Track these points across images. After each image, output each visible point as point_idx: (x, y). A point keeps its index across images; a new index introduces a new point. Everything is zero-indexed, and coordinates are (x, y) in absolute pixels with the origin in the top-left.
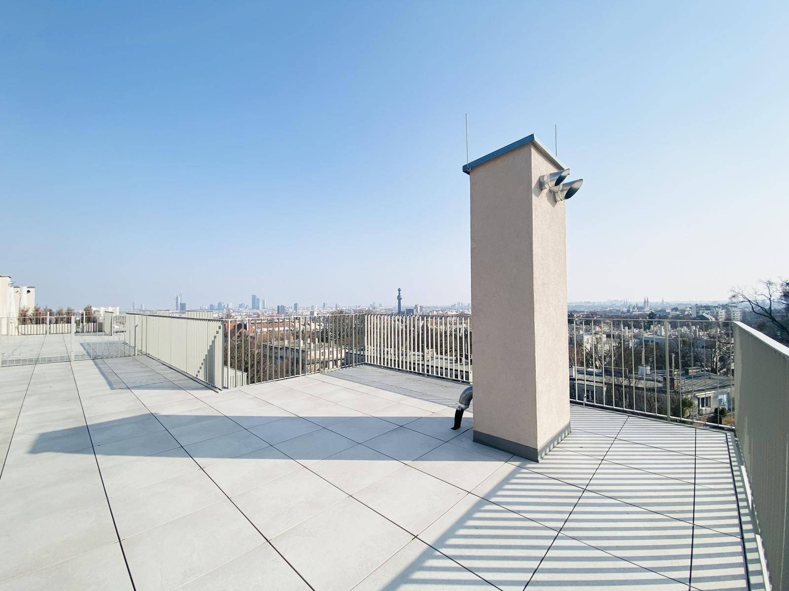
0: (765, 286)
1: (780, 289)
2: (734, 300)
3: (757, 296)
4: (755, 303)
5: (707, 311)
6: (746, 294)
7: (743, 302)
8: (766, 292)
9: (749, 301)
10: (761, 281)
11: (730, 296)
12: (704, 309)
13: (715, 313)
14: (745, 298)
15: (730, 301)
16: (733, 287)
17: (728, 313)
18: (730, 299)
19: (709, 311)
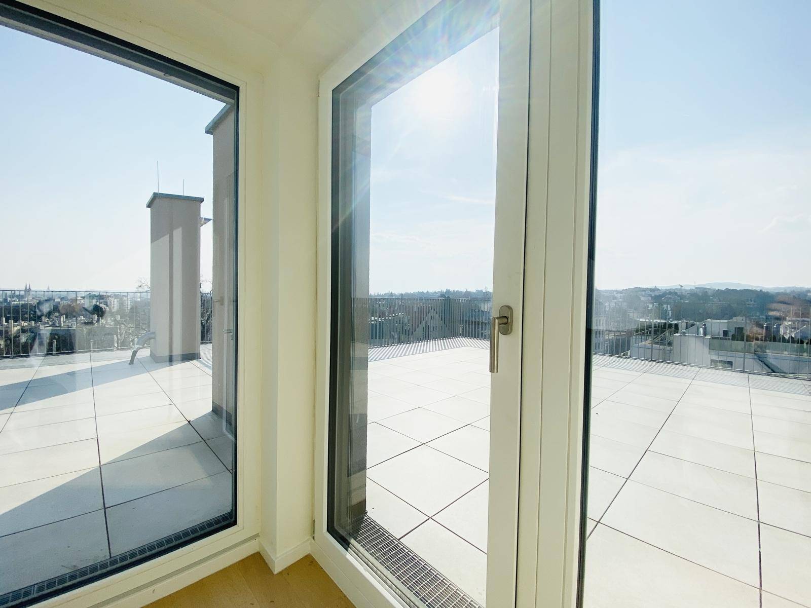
2: (140, 290)
18: (137, 288)
19: (103, 300)
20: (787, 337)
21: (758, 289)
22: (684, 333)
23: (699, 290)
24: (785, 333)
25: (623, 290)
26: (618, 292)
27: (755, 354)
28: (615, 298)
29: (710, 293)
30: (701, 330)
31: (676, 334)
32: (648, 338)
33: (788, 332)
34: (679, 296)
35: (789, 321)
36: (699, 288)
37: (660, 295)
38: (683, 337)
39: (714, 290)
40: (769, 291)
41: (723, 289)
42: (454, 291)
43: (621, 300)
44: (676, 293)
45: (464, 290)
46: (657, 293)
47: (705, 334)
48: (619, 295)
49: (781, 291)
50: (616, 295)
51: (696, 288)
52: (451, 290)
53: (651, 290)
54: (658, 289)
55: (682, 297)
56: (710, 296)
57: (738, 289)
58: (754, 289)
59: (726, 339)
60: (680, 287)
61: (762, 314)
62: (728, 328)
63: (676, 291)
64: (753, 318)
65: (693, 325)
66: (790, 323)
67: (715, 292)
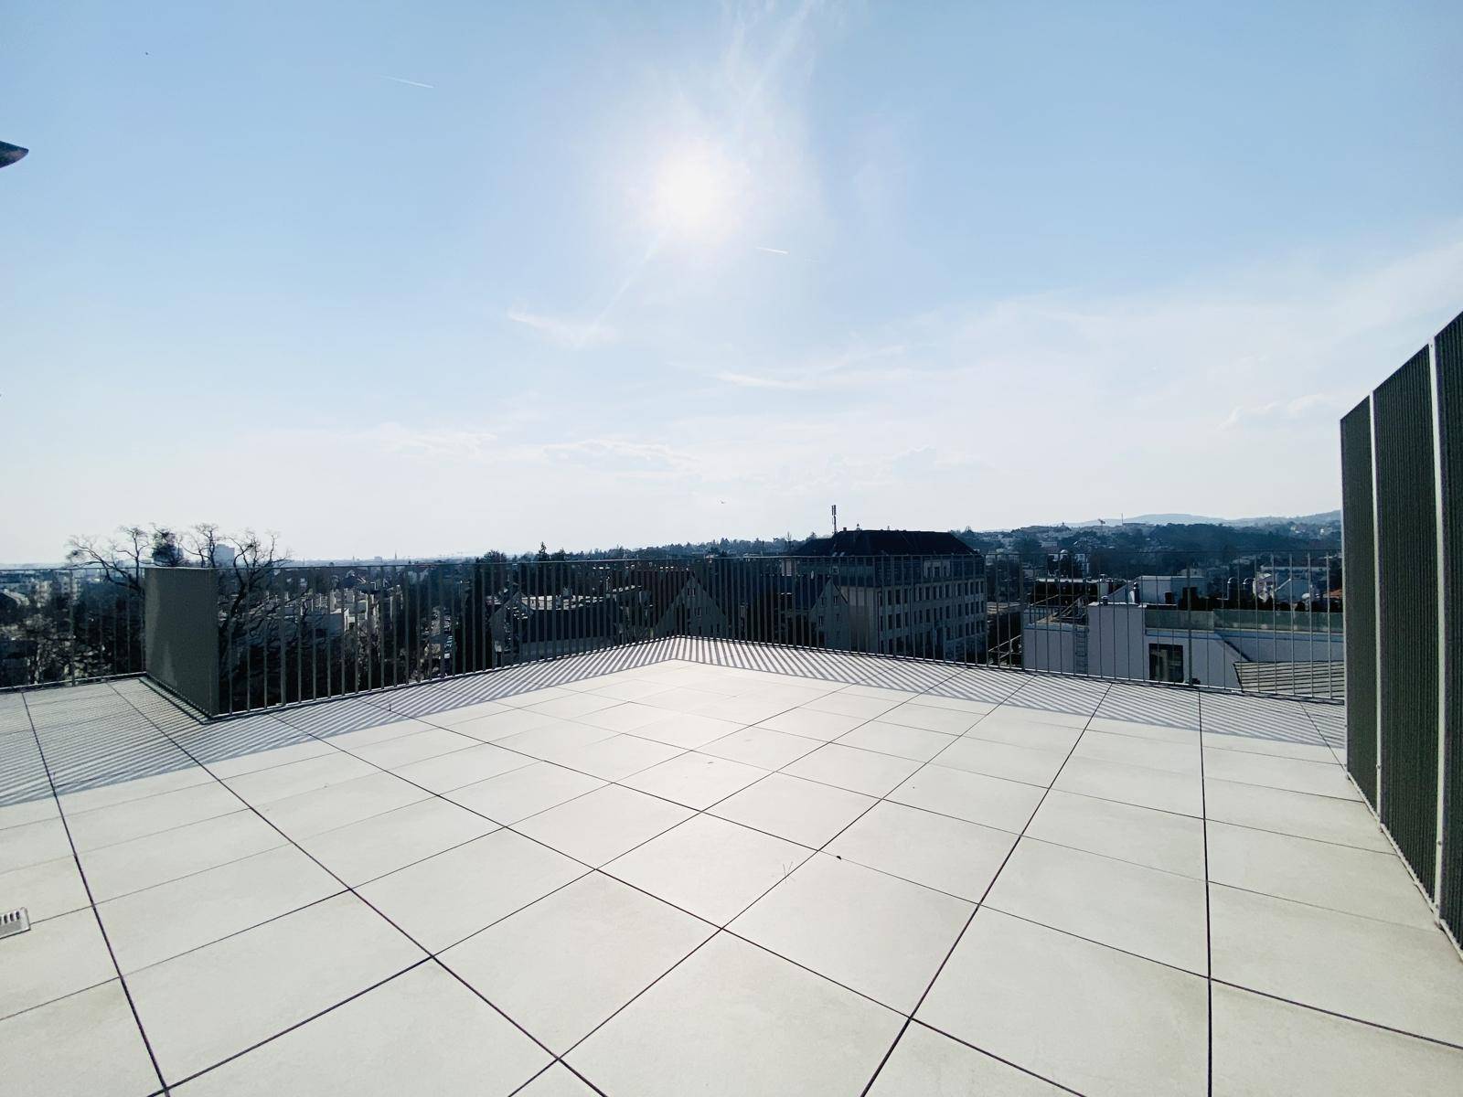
0: (129, 536)
1: (153, 544)
2: (76, 560)
3: (115, 553)
4: (112, 565)
5: (13, 586)
6: (96, 548)
7: (91, 563)
8: (131, 547)
9: (102, 562)
10: (123, 529)
11: (69, 553)
12: (6, 580)
13: (29, 588)
14: (95, 555)
15: (68, 561)
16: (75, 536)
17: (56, 586)
18: (69, 558)
19: (17, 585)
20: (1264, 598)
21: (1216, 523)
22: (1106, 601)
23: (1128, 528)
24: (1260, 592)
25: (1013, 531)
26: (1005, 535)
27: (1216, 632)
28: (1001, 545)
29: (1145, 531)
30: (1132, 594)
31: (1094, 604)
32: (1050, 611)
33: (1265, 589)
34: (1099, 538)
35: (1266, 572)
36: (1129, 524)
37: (1070, 538)
38: (1103, 608)
39: (1150, 526)
40: (1233, 526)
41: (1165, 525)
42: (735, 541)
43: (1009, 548)
44: (1095, 533)
45: (752, 540)
46: (1065, 535)
47: (1138, 600)
48: (1006, 541)
49: (1250, 525)
50: (1002, 541)
51: (1124, 524)
52: (731, 539)
53: (1057, 530)
54: (1068, 528)
55: (1104, 539)
56: (1145, 537)
57: (1186, 524)
58: (1209, 523)
59: (1169, 608)
60: (1099, 524)
61: (1224, 562)
62: (1172, 590)
63: (1094, 530)
64: (1211, 569)
65: (1119, 586)
66: (1267, 575)
67: (1153, 529)
